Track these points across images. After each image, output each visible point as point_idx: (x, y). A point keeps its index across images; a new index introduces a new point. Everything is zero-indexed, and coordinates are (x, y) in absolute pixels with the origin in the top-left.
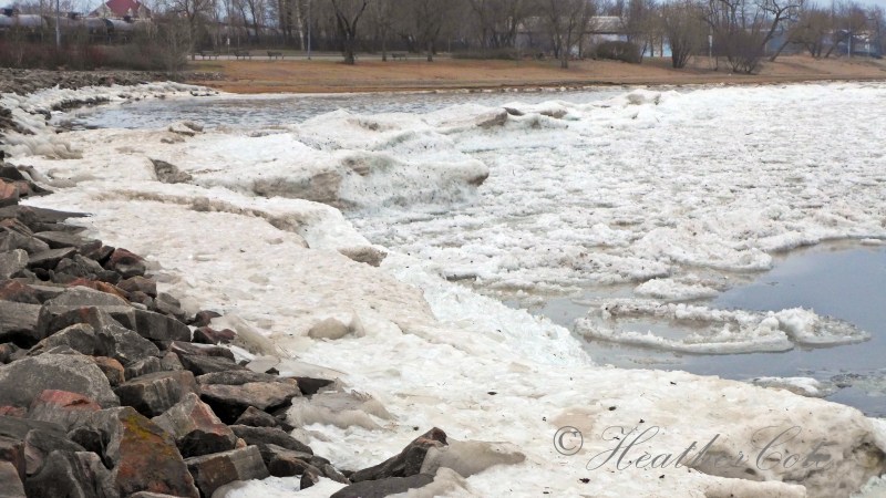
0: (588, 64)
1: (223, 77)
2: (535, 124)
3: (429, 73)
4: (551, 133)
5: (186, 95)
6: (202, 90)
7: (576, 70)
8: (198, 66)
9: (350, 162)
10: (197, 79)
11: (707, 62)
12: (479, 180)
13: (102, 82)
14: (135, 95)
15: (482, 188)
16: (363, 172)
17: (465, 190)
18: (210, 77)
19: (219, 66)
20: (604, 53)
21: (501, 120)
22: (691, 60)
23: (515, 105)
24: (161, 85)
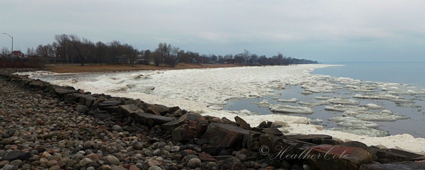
0: (138, 65)
1: (54, 69)
2: (146, 78)
3: (102, 68)
4: (150, 80)
5: (47, 74)
6: (50, 73)
7: (135, 67)
8: (47, 67)
9: (128, 86)
10: (48, 70)
11: (164, 65)
12: (153, 89)
13: (27, 71)
14: (35, 74)
15: (153, 91)
16: (130, 88)
17: (151, 91)
18: (51, 69)
19: (52, 67)
20: (141, 63)
21: (139, 77)
22: (160, 64)
23: (141, 74)
24: (40, 71)
